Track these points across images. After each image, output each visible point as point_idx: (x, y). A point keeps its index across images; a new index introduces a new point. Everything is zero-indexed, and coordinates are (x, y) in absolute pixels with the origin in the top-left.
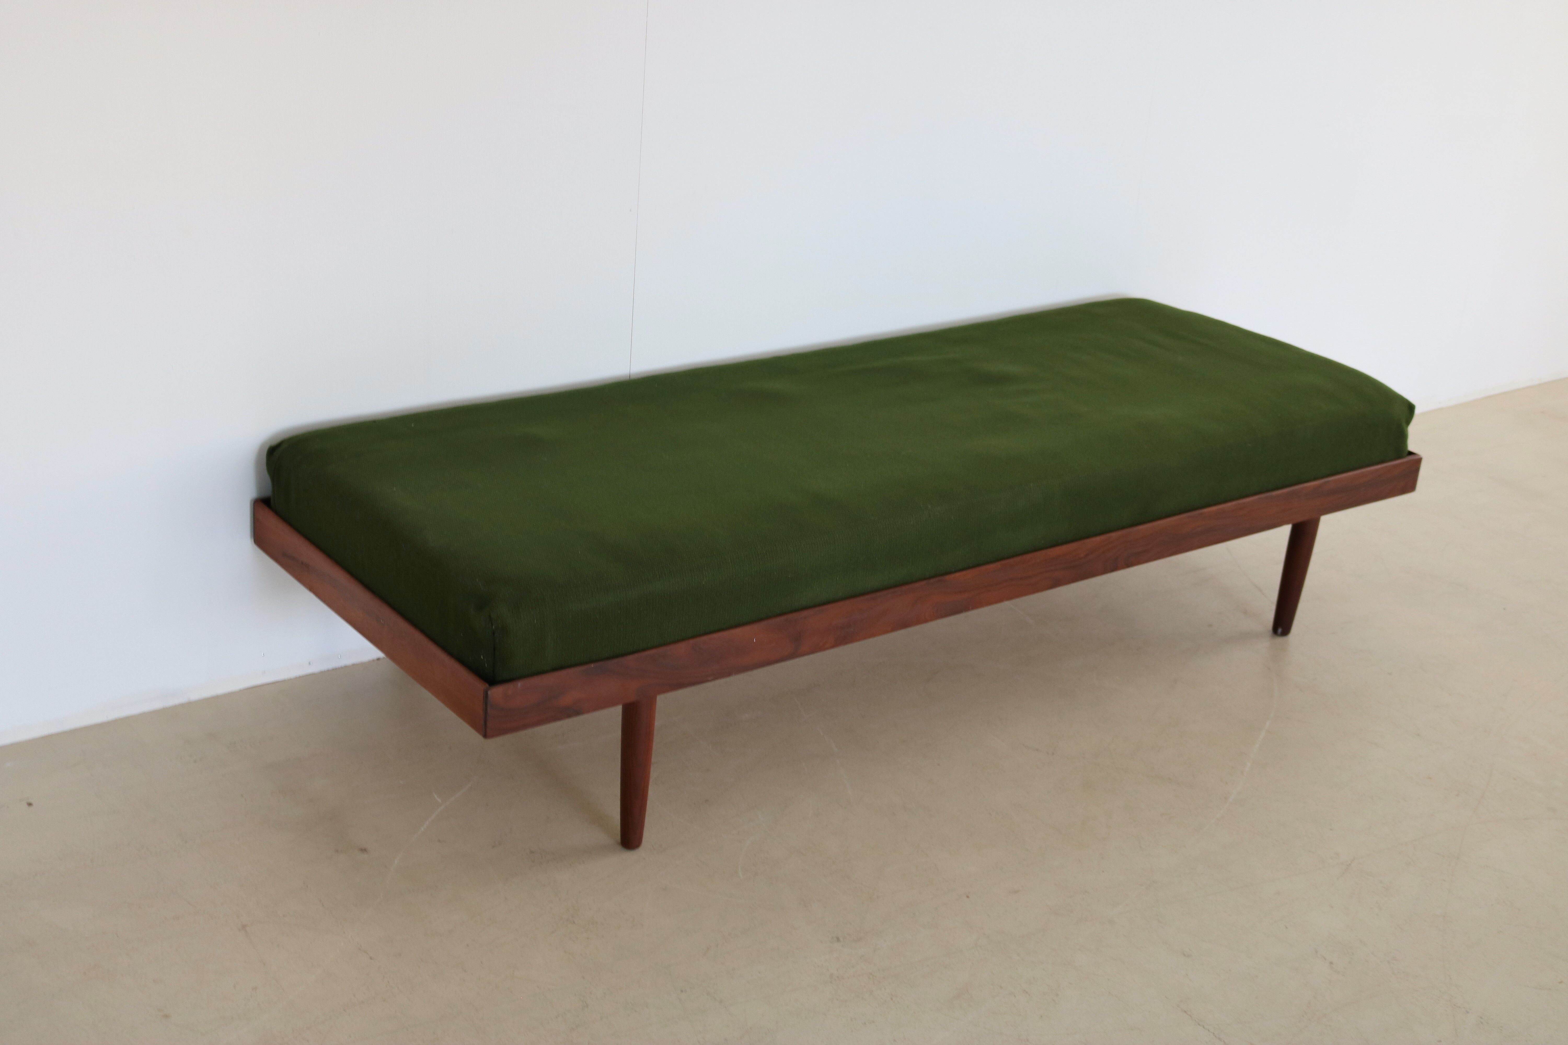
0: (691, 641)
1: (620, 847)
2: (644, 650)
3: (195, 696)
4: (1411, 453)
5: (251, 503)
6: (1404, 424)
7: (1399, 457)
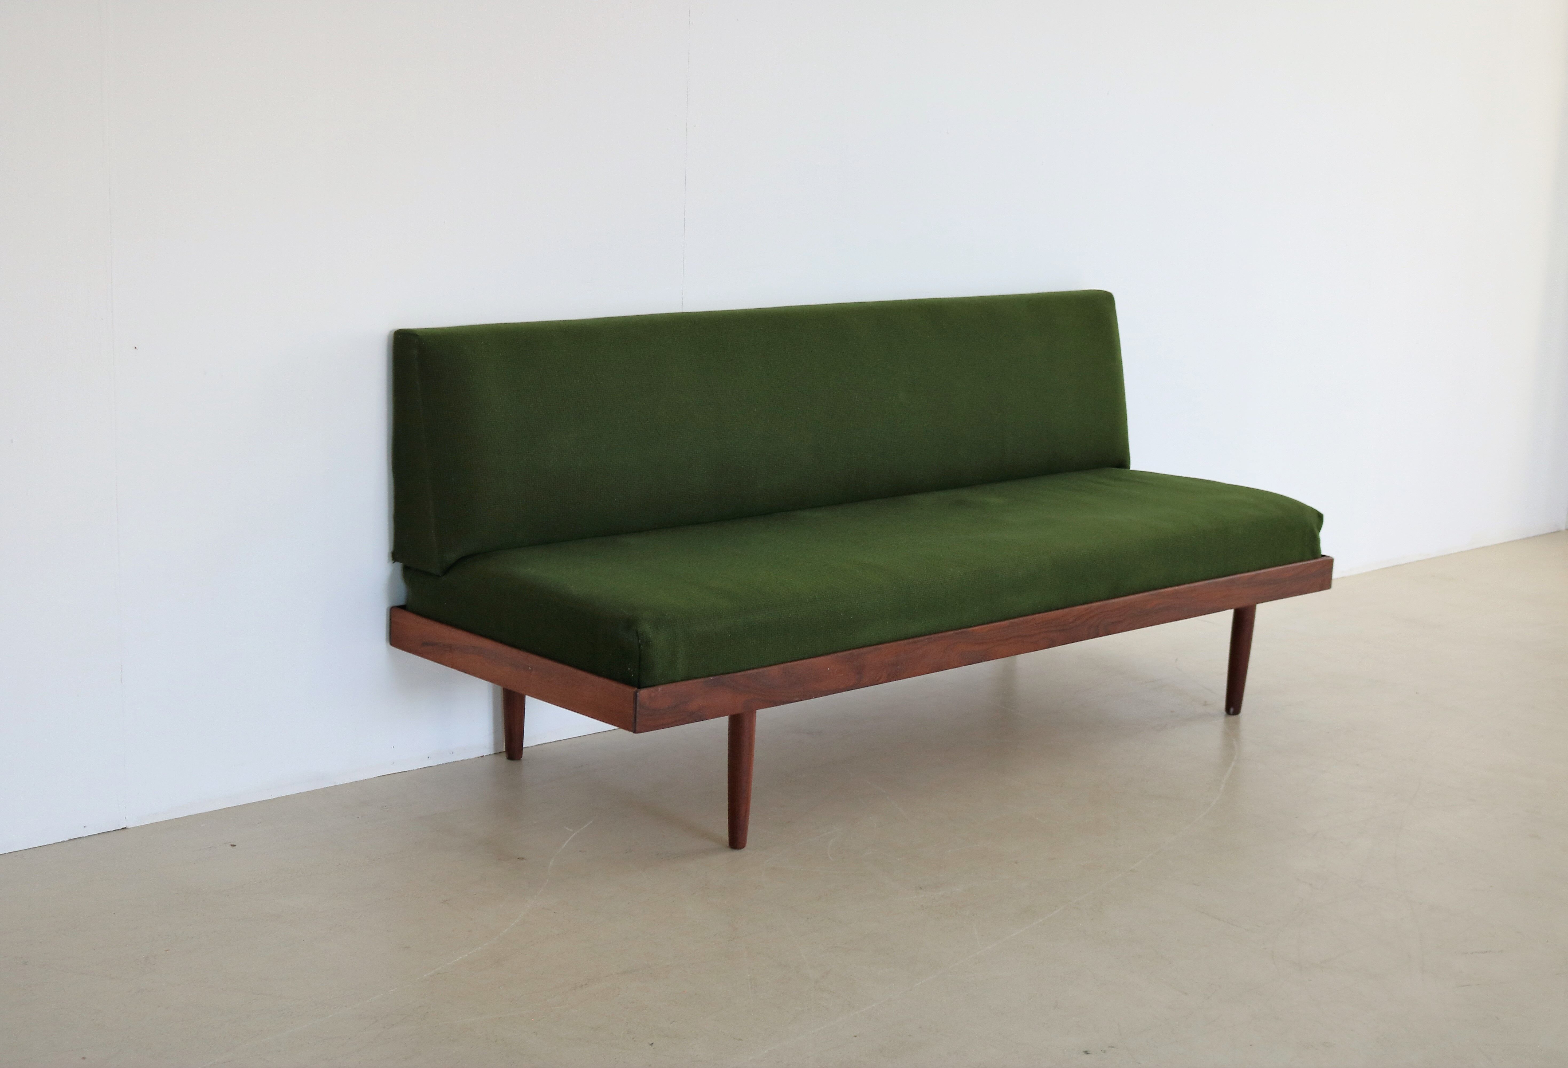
0: (782, 666)
1: (729, 849)
2: (747, 670)
3: (340, 781)
4: (1323, 556)
5: (387, 609)
6: (1316, 530)
7: (1316, 558)
